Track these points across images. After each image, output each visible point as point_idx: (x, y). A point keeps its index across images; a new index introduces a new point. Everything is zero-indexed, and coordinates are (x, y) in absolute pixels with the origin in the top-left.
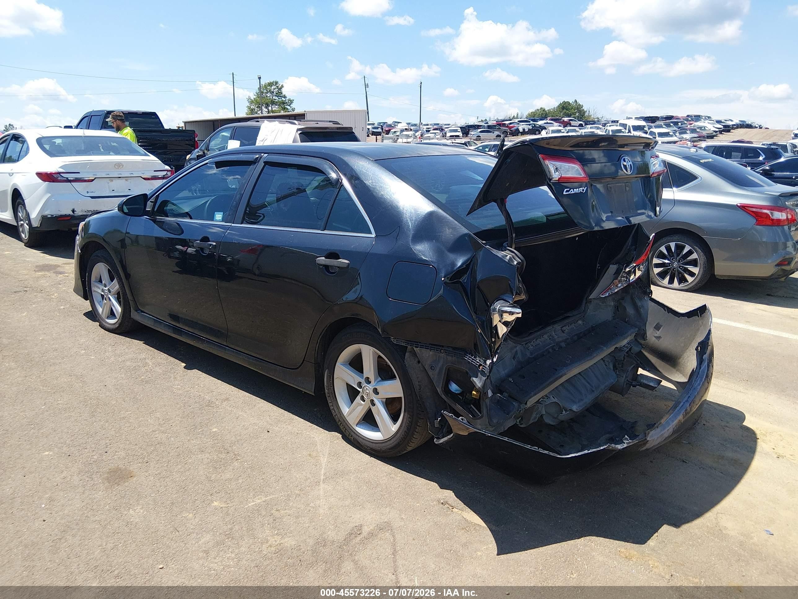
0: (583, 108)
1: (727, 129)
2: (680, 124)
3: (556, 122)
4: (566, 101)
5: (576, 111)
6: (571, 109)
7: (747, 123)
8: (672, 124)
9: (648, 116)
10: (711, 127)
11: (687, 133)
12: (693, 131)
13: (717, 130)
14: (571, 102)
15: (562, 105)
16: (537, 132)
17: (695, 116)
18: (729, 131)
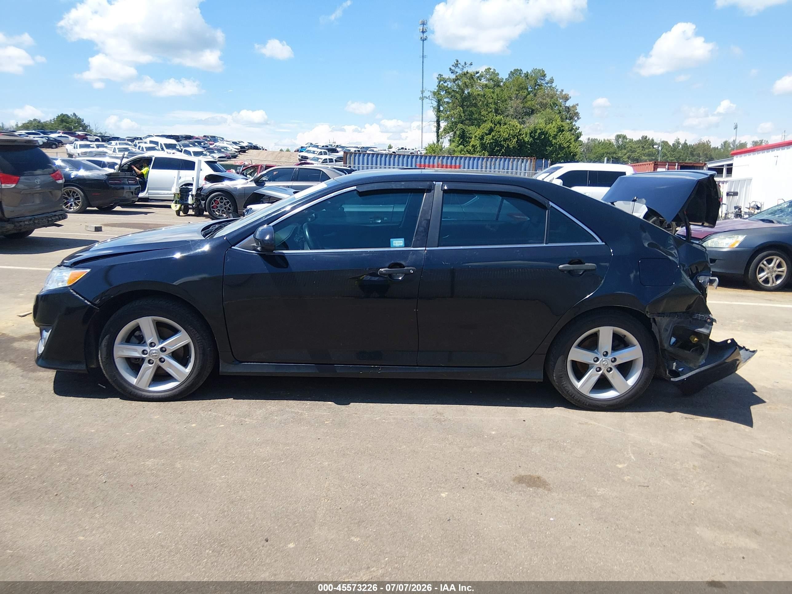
0: (84, 122)
1: (243, 150)
2: (202, 144)
3: (72, 136)
4: (64, 113)
5: (77, 124)
6: (72, 122)
7: (254, 145)
8: (196, 144)
9: (170, 135)
10: (233, 149)
11: (215, 153)
12: (219, 151)
13: (237, 150)
14: (69, 115)
15: (61, 117)
16: (54, 146)
17: (211, 137)
18: (244, 152)
